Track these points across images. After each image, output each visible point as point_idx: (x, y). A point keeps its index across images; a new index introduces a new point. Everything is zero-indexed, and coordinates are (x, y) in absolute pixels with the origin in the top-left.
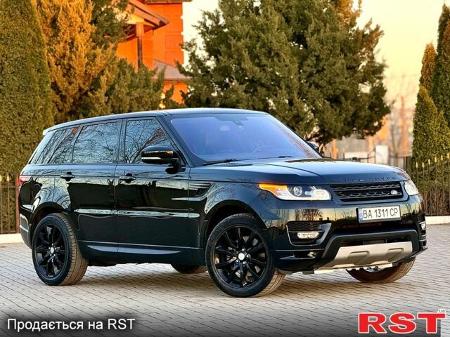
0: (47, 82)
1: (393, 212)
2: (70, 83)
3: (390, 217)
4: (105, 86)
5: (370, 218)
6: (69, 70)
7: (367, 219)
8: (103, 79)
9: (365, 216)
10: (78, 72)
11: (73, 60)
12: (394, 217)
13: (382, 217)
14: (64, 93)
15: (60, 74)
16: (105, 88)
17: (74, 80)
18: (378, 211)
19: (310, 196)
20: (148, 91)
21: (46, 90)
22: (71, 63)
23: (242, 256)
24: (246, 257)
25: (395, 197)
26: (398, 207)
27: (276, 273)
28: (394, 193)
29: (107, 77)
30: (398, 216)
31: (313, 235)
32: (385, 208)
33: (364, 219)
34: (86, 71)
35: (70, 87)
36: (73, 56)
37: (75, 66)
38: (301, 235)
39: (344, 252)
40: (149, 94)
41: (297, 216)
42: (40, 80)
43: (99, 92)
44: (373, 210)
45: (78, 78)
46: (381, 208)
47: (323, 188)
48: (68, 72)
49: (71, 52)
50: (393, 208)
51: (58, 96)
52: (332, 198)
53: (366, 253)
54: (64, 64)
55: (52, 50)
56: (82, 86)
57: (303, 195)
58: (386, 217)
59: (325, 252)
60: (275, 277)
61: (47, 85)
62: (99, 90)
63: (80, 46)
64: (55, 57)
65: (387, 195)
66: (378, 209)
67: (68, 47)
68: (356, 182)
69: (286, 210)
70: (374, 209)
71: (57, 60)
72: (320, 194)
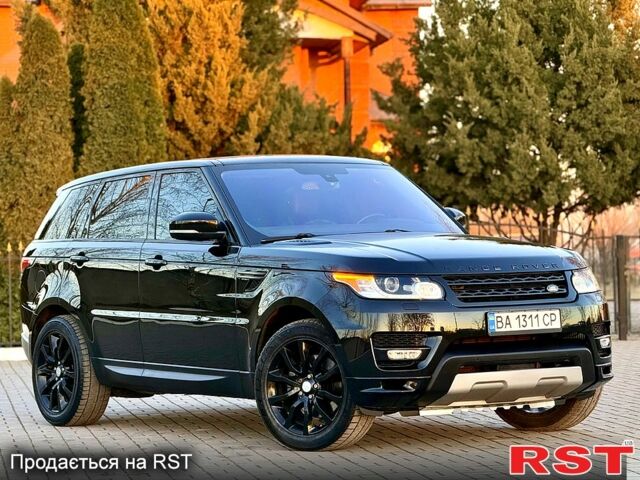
0: (160, 121)
1: (547, 320)
2: (206, 123)
3: (542, 327)
4: (256, 127)
5: (508, 329)
6: (204, 103)
7: (503, 330)
8: (253, 117)
9: (500, 325)
10: (216, 106)
11: (209, 90)
12: (549, 327)
13: (529, 328)
15: (191, 109)
16: (255, 130)
17: (211, 118)
18: (522, 318)
19: (411, 293)
20: (320, 135)
21: (157, 132)
22: (206, 93)
23: (307, 386)
24: (312, 389)
25: (554, 295)
26: (557, 312)
27: (356, 413)
28: (553, 289)
29: (260, 114)
30: (557, 325)
31: (414, 354)
32: (534, 313)
33: (497, 330)
34: (229, 105)
35: (206, 129)
36: (209, 83)
37: (212, 98)
38: (394, 354)
39: (463, 382)
40: (322, 139)
41: (392, 324)
42: (148, 117)
43: (246, 137)
44: (513, 316)
45: (216, 115)
46: (528, 314)
47: (432, 280)
48: (203, 106)
49: (207, 76)
50: (549, 312)
51: (188, 142)
52: (445, 297)
53: (501, 384)
54: (196, 96)
55: (179, 74)
56: (224, 127)
57: (401, 291)
58: (535, 327)
59: (433, 381)
60: (355, 419)
61: (158, 125)
62: (246, 133)
63: (220, 68)
64: (183, 84)
65: (541, 292)
66: (521, 314)
67: (203, 69)
68: (487, 270)
69: (374, 315)
70: (515, 314)
71: (188, 89)
72: (426, 290)
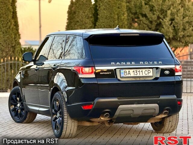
2: (154, 14)
10: (157, 9)
14: (150, 19)
15: (148, 10)
16: (169, 17)
22: (153, 4)
29: (171, 11)
34: (162, 8)
35: (153, 17)
37: (155, 6)
45: (157, 12)
48: (152, 8)
51: (148, 21)
54: (150, 5)
56: (160, 16)
62: (166, 18)
